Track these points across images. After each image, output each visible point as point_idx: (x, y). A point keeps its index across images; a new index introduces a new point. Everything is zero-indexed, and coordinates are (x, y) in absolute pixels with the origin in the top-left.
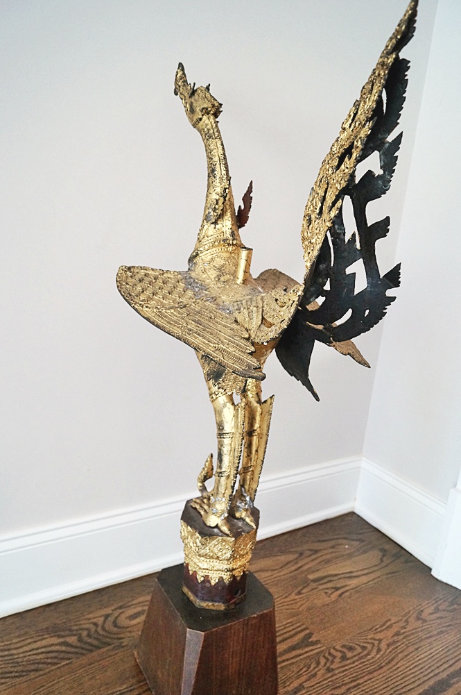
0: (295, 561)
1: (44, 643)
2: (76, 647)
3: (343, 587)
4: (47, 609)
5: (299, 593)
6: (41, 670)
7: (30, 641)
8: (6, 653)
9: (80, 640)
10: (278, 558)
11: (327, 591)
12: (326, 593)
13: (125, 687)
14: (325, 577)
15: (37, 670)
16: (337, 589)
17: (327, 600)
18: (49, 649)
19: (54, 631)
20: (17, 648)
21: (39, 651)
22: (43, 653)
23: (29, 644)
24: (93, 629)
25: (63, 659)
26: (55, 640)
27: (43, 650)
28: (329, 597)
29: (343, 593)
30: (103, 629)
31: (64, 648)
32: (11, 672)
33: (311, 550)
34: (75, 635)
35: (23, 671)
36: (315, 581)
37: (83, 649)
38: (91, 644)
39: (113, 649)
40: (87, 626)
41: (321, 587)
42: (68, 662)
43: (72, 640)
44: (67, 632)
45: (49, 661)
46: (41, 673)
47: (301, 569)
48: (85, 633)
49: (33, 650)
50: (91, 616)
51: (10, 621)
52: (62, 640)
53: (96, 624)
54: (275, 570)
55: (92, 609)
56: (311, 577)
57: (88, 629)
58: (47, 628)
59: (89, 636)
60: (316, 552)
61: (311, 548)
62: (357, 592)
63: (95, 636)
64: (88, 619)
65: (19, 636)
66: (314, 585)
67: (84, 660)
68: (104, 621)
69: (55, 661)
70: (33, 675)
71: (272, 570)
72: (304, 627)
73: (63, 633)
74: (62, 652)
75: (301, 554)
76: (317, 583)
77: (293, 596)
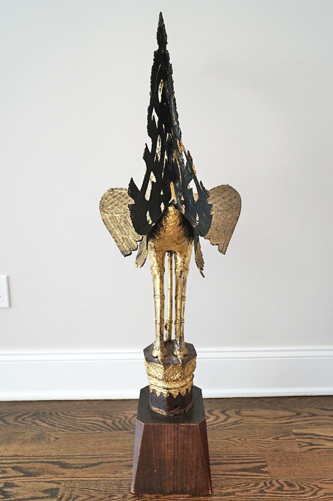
0: (289, 417)
1: (94, 419)
2: (108, 426)
3: (317, 445)
4: (106, 402)
5: (277, 438)
6: (84, 431)
7: (88, 415)
8: (73, 418)
9: (113, 423)
10: (278, 412)
11: (301, 443)
12: (299, 445)
13: (122, 454)
14: (308, 434)
15: (82, 430)
16: (311, 445)
17: (296, 449)
18: (95, 422)
19: (103, 414)
20: (80, 417)
21: (90, 422)
22: (90, 423)
23: (87, 417)
24: (123, 420)
25: (98, 429)
26: (101, 419)
27: (92, 422)
28: (300, 448)
29: (314, 449)
30: (129, 421)
31: (102, 424)
32: (70, 427)
33: (310, 413)
34: (112, 419)
35: (76, 429)
36: (296, 434)
37: (112, 427)
38: (117, 427)
39: (128, 433)
40: (121, 417)
41: (298, 440)
42: (100, 431)
43: (109, 422)
44: (109, 417)
45: (92, 428)
46: (84, 432)
47: (292, 424)
48: (118, 420)
49: (87, 420)
50: (126, 412)
51: (84, 402)
52: (104, 420)
53: (126, 418)
54: (268, 419)
55: (130, 409)
56: (294, 431)
57: (120, 419)
58: (100, 412)
59: (119, 422)
60: (314, 415)
61: (311, 412)
62: (328, 452)
63: (123, 423)
64: (124, 413)
65: (84, 411)
66: (293, 437)
67: (110, 433)
68: (133, 417)
69: (94, 429)
70: (80, 432)
71: (266, 418)
72: (263, 460)
73: (106, 416)
74: (101, 426)
75: (298, 414)
76: (297, 437)
77: (270, 439)
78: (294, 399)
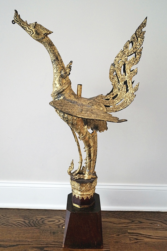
0: (127, 223)
1: (19, 219)
2: (26, 224)
3: (140, 240)
4: (27, 210)
5: (118, 235)
6: (13, 226)
7: (16, 217)
8: (8, 218)
9: (29, 222)
10: (121, 220)
11: (131, 238)
12: (130, 239)
13: (31, 240)
14: (136, 233)
15: (12, 226)
16: (137, 239)
17: (128, 241)
18: (19, 222)
19: (24, 217)
20: (11, 218)
21: (16, 221)
22: (17, 222)
23: (15, 218)
24: (35, 221)
25: (20, 226)
26: (22, 220)
27: (17, 221)
28: (130, 241)
29: (138, 242)
30: (38, 222)
31: (23, 223)
32: (5, 224)
33: (139, 221)
34: (29, 220)
35: (8, 225)
36: (129, 233)
37: (28, 225)
38: (31, 225)
39: (36, 229)
41: (130, 236)
42: (21, 227)
43: (27, 221)
44: (28, 219)
45: (17, 225)
46: (12, 227)
47: (128, 227)
48: (32, 221)
49: (15, 220)
50: (38, 217)
51: (15, 210)
52: (24, 220)
53: (37, 219)
54: (116, 224)
55: (39, 215)
56: (129, 231)
57: (34, 220)
58: (23, 216)
60: (141, 223)
61: (140, 221)
62: (145, 244)
63: (34, 223)
64: (36, 217)
65: (14, 215)
66: (127, 234)
67: (26, 228)
68: (40, 220)
69: (18, 225)
70: (10, 227)
71: (114, 223)
72: (109, 247)
73: (26, 218)
74: (22, 224)
75: (133, 221)
76: (130, 234)
77: (115, 235)
78: (132, 213)
